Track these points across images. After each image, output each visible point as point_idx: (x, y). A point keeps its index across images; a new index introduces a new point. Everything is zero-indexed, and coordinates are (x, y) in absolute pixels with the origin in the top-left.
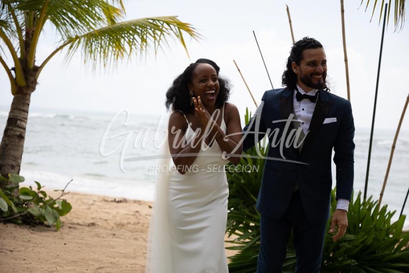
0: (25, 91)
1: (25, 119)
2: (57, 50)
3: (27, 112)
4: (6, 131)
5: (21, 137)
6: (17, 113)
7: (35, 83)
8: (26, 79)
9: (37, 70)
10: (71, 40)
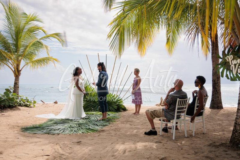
0: (18, 76)
1: (18, 83)
2: (25, 66)
3: (19, 81)
4: (14, 86)
5: (18, 87)
6: (17, 82)
7: (20, 74)
8: (18, 73)
9: (20, 71)
10: (28, 63)
